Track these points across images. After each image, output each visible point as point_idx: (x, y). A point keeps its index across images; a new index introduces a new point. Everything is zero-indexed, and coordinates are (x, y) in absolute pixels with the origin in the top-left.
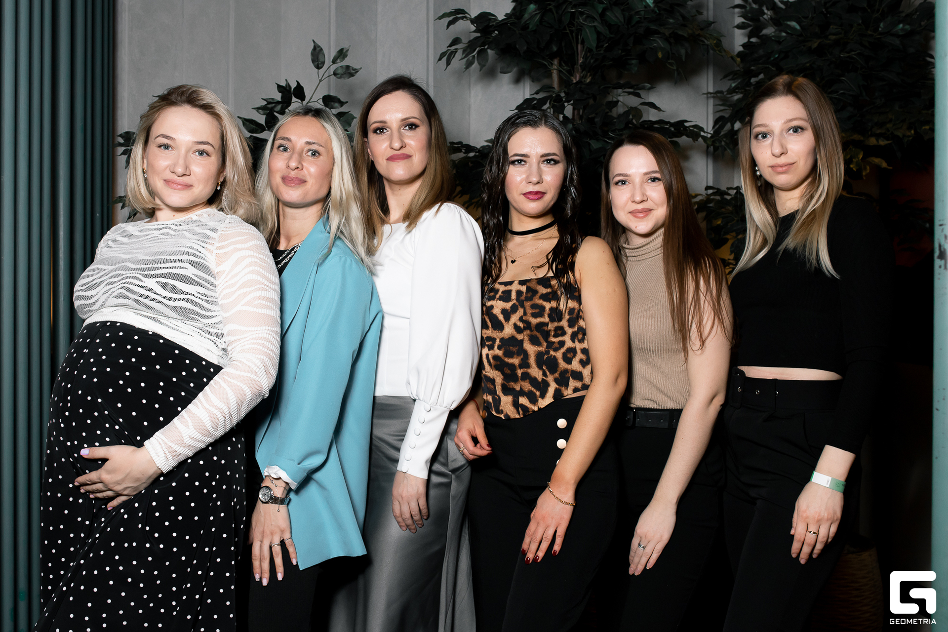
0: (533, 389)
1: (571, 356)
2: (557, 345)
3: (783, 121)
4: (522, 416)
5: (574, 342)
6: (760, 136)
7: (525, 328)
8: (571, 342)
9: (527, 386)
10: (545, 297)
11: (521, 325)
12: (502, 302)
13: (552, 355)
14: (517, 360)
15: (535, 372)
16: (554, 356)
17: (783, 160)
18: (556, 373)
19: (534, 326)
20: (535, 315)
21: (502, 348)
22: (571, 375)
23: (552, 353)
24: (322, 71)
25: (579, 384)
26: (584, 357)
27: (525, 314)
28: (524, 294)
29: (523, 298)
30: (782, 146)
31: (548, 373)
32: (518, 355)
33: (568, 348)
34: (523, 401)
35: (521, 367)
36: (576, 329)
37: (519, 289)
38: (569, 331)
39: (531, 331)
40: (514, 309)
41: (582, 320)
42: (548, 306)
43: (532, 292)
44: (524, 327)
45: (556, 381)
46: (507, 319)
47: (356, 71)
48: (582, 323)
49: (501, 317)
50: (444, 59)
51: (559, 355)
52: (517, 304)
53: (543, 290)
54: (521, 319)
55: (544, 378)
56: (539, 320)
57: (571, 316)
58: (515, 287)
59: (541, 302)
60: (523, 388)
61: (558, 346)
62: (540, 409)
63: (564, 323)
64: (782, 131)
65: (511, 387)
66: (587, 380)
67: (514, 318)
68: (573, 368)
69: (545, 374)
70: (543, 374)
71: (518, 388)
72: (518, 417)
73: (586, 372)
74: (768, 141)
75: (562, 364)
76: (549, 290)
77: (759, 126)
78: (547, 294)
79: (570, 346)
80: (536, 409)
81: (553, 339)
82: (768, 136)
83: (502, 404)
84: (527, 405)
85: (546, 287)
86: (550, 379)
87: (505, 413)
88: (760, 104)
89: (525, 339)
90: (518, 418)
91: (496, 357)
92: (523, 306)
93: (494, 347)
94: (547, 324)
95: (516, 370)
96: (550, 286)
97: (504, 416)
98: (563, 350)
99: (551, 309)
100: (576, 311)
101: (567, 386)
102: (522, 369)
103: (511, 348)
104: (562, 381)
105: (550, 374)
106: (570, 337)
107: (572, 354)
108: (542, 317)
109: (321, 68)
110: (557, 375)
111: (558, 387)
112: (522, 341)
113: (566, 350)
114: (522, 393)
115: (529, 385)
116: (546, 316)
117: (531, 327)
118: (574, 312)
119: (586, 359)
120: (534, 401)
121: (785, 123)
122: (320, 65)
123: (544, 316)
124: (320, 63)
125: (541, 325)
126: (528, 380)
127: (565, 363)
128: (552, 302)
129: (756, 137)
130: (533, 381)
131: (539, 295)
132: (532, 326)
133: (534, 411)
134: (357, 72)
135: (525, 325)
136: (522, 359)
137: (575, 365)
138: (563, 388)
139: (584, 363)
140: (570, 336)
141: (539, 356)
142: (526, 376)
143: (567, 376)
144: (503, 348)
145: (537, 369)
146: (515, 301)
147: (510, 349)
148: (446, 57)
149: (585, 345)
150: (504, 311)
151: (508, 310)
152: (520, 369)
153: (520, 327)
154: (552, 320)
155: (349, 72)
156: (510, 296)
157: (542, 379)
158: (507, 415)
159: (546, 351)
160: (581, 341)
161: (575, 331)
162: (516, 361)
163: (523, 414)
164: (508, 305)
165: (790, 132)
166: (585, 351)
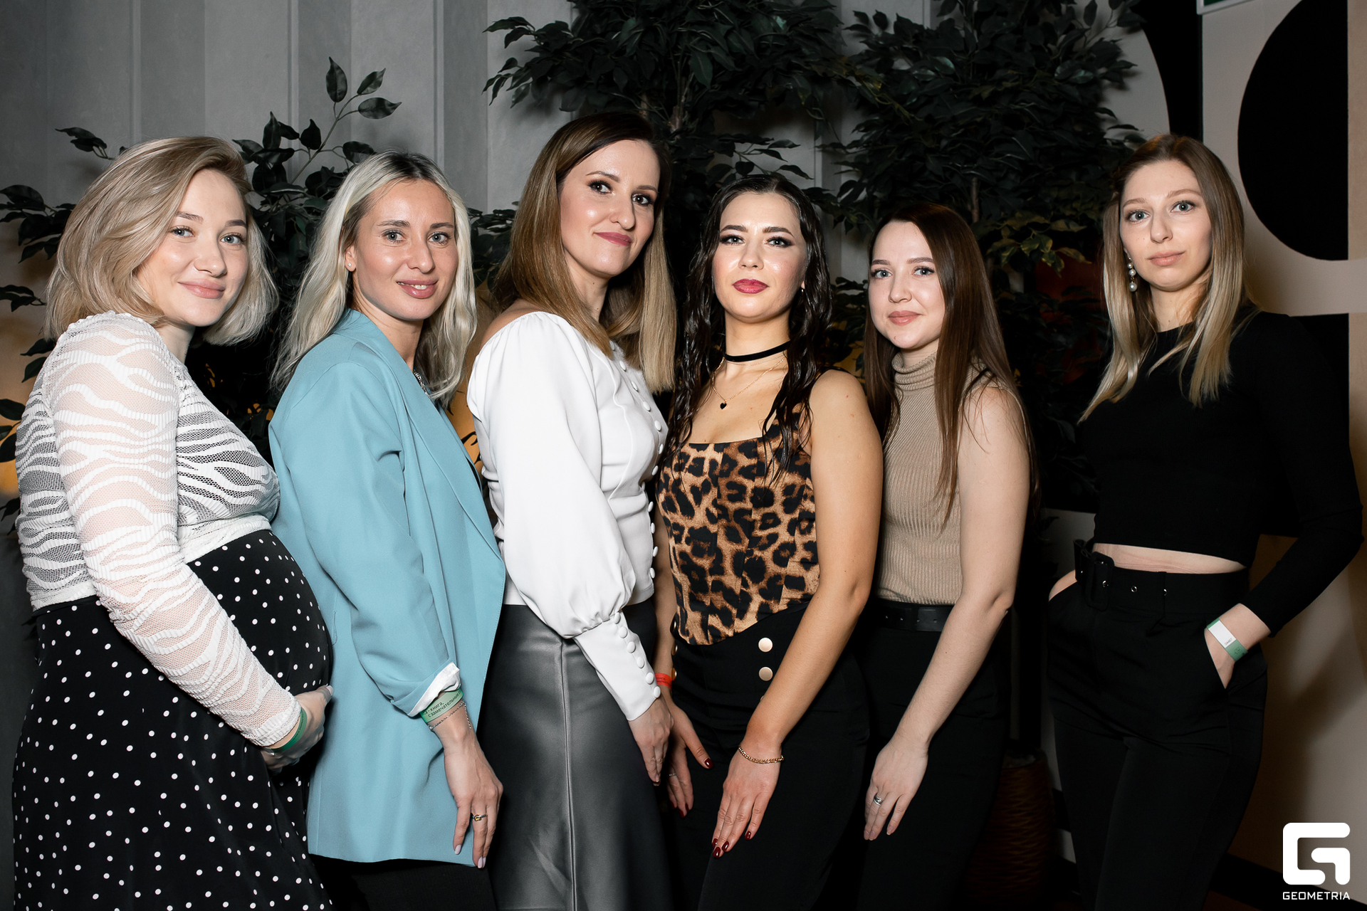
0: (727, 605)
1: (786, 556)
2: (765, 541)
3: (1166, 195)
4: (711, 643)
5: (792, 533)
6: (1134, 216)
7: (720, 517)
8: (787, 534)
9: (719, 601)
10: (747, 472)
11: (714, 511)
12: (691, 475)
13: (756, 556)
14: (708, 562)
15: (732, 581)
16: (760, 558)
17: (1166, 248)
18: (762, 581)
19: (732, 514)
20: (732, 499)
21: (690, 542)
22: (785, 583)
23: (757, 553)
24: (340, 105)
25: (797, 595)
26: (808, 555)
27: (719, 495)
28: (719, 466)
29: (717, 472)
30: (1165, 228)
31: (750, 582)
32: (710, 555)
33: (781, 544)
34: (714, 621)
35: (712, 572)
36: (796, 515)
37: (713, 457)
38: (786, 519)
39: (729, 521)
40: (706, 487)
41: (808, 501)
42: (750, 485)
43: (729, 462)
44: (718, 514)
45: (762, 592)
46: (698, 501)
47: (394, 106)
48: (808, 505)
49: (690, 498)
50: (491, 88)
51: (767, 555)
52: (710, 480)
53: (744, 461)
54: (714, 503)
55: (744, 589)
56: (738, 505)
57: (789, 497)
58: (710, 454)
59: (741, 479)
60: (714, 602)
61: (767, 542)
62: (736, 634)
63: (777, 508)
64: (1164, 208)
65: (700, 599)
66: (811, 588)
67: (707, 501)
68: (788, 573)
69: (745, 584)
70: (742, 584)
71: (708, 603)
72: (707, 644)
73: (810, 576)
74: (1145, 223)
75: (772, 568)
76: (754, 461)
77: (1132, 201)
78: (751, 467)
79: (786, 540)
80: (730, 633)
81: (759, 533)
82: (1145, 216)
83: (688, 622)
84: (718, 627)
85: (749, 456)
86: (753, 589)
87: (691, 635)
88: (1133, 172)
89: (720, 533)
90: (707, 646)
91: (683, 554)
92: (716, 485)
93: (681, 540)
94: (749, 512)
95: (705, 576)
96: (756, 455)
97: (690, 640)
98: (774, 547)
99: (755, 490)
100: (797, 489)
101: (778, 598)
102: (714, 575)
103: (702, 543)
104: (772, 592)
105: (753, 583)
106: (786, 528)
107: (788, 552)
108: (742, 501)
109: (341, 99)
110: (763, 584)
111: (764, 601)
112: (716, 535)
113: (779, 547)
114: (712, 610)
115: (723, 599)
116: (748, 499)
117: (728, 515)
118: (793, 490)
119: (812, 559)
120: (728, 622)
121: (1169, 196)
122: (338, 97)
123: (745, 499)
124: (338, 92)
125: (741, 513)
126: (721, 592)
127: (776, 566)
128: (756, 480)
129: (1128, 217)
130: (728, 593)
131: (738, 468)
132: (729, 513)
133: (727, 637)
134: (395, 108)
135: (720, 512)
136: (714, 562)
137: (793, 568)
138: (772, 602)
139: (807, 564)
140: (786, 525)
141: (737, 557)
142: (719, 586)
143: (778, 583)
144: (692, 543)
145: (734, 577)
146: (707, 476)
147: (700, 544)
148: (493, 86)
149: (812, 537)
150: (694, 489)
151: (698, 488)
152: (711, 575)
153: (713, 514)
154: (757, 505)
155: (382, 108)
156: (702, 468)
157: (741, 590)
158: (693, 639)
159: (747, 551)
160: (807, 531)
161: (796, 519)
162: (705, 563)
163: (713, 641)
164: (699, 481)
165: (1175, 210)
166: (812, 547)
